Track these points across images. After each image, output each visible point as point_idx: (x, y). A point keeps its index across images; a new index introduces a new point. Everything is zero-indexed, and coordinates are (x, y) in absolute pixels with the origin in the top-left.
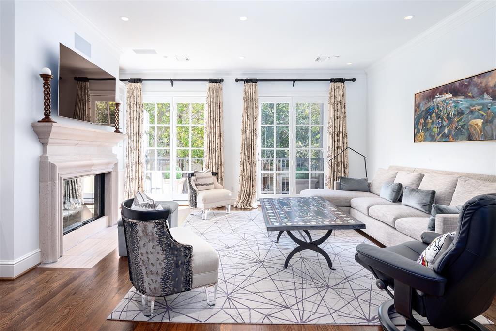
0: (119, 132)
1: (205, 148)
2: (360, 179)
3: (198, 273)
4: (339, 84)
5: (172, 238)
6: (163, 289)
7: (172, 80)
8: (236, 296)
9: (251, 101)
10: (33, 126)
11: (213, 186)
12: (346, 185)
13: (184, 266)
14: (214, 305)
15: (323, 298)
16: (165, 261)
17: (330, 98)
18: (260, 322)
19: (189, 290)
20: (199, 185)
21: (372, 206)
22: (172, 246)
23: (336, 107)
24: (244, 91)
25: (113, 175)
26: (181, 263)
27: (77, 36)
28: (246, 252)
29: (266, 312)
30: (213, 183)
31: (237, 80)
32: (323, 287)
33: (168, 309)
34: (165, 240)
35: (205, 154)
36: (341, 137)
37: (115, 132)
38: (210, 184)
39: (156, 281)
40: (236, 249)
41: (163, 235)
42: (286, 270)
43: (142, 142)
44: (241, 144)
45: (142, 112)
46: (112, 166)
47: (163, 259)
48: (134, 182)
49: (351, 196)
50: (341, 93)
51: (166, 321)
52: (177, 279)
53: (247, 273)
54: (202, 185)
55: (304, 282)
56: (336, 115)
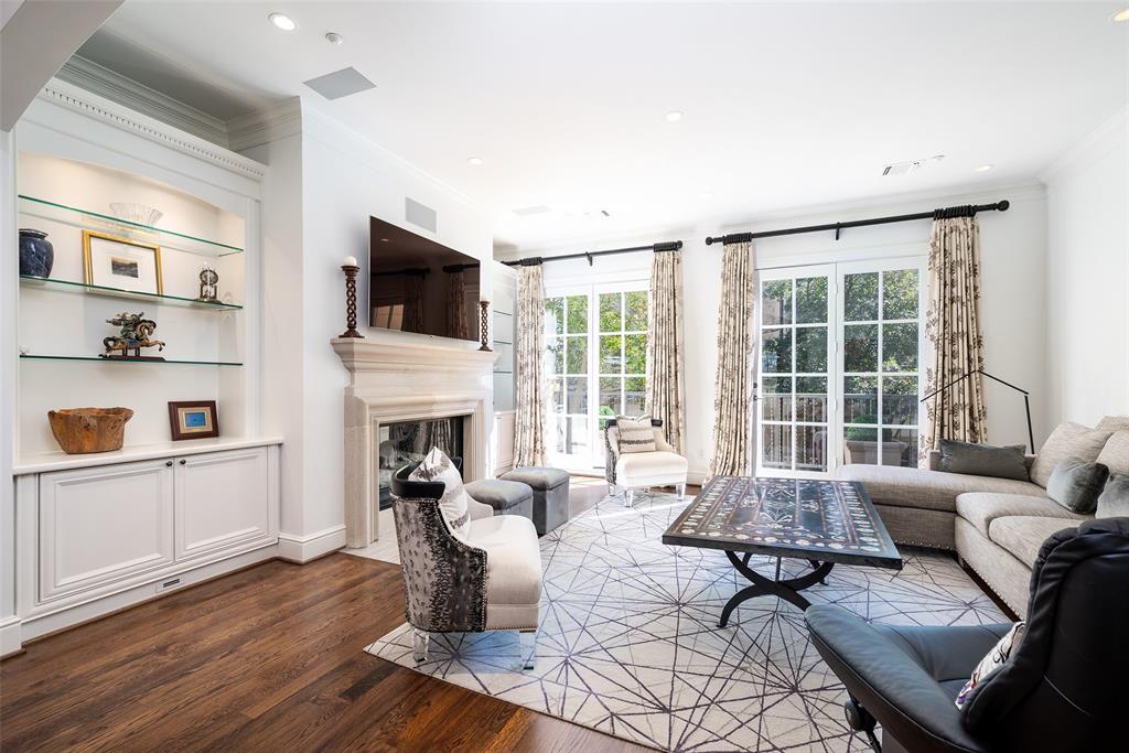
0: (488, 350)
1: (648, 376)
2: (1001, 446)
3: (497, 602)
4: (958, 222)
5: (449, 533)
6: (433, 620)
7: (589, 256)
8: (583, 661)
9: (739, 279)
10: (333, 344)
11: (652, 446)
12: (956, 460)
13: (471, 586)
14: (532, 668)
15: (763, 711)
16: (436, 571)
17: (934, 257)
18: (592, 725)
19: (480, 630)
20: (625, 442)
21: (1002, 515)
22: (449, 546)
23: (948, 275)
24: (724, 260)
25: (475, 422)
26: (466, 579)
27: (410, 203)
28: (658, 580)
29: (616, 707)
30: (651, 441)
31: (709, 241)
32: (782, 687)
33: (457, 656)
34: (436, 535)
35: (647, 386)
36: (961, 346)
37: (482, 349)
38: (645, 442)
39: (423, 604)
40: (645, 570)
41: (433, 526)
42: (721, 632)
43: (541, 366)
44: (717, 365)
45: (542, 314)
46: (476, 404)
47: (433, 567)
48: (528, 431)
49: (960, 488)
50: (964, 240)
51: (439, 676)
52: (457, 607)
53: (634, 622)
54: (630, 442)
55: (742, 665)
56: (948, 296)
